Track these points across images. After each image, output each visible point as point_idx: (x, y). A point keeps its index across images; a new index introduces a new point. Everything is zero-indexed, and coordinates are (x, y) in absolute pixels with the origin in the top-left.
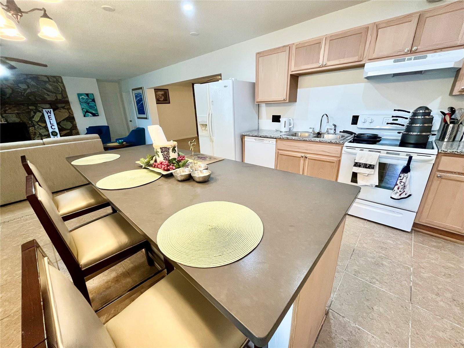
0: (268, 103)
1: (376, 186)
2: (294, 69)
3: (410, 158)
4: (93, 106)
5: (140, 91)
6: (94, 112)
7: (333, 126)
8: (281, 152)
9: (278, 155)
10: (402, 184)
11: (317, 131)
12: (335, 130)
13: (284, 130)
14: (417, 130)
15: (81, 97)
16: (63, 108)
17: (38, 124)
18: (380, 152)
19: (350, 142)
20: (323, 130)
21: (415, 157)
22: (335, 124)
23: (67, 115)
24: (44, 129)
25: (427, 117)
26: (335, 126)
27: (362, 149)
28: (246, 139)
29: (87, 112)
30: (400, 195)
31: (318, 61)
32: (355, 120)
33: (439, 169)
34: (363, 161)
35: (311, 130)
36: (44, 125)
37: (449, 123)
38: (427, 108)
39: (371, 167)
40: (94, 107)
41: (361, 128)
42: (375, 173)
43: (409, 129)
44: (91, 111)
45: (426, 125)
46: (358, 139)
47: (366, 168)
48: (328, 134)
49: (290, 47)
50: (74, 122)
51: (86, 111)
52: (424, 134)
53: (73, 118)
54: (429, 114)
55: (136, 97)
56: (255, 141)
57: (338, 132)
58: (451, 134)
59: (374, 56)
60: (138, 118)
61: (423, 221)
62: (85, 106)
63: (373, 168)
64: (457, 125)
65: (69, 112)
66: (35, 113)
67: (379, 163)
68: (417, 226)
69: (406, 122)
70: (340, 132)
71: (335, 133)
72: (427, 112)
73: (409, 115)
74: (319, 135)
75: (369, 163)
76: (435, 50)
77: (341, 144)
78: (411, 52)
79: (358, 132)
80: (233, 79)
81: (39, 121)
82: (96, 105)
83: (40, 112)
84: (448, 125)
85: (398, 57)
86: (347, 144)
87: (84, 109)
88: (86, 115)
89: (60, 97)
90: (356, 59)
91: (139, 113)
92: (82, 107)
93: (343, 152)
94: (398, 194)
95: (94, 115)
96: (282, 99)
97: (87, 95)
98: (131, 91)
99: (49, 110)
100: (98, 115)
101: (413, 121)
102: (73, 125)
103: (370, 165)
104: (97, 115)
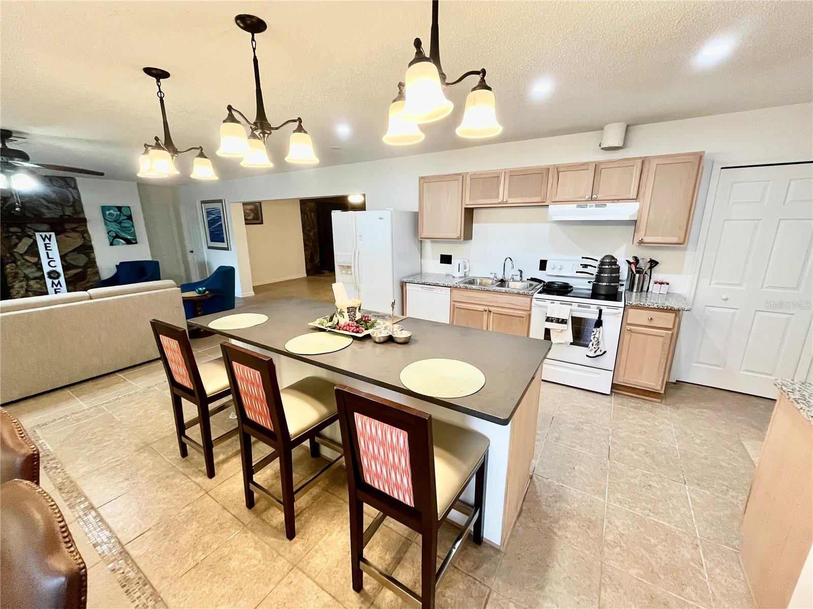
0: (434, 240)
1: (571, 344)
2: (469, 203)
3: (601, 311)
4: (129, 227)
5: (218, 205)
6: (129, 237)
7: (519, 272)
8: (457, 305)
9: (454, 309)
10: (596, 339)
11: (500, 277)
12: (521, 276)
13: (457, 274)
14: (606, 280)
15: (107, 213)
16: (74, 230)
17: (24, 259)
18: (571, 305)
19: (540, 293)
20: (508, 277)
21: (604, 310)
22: (521, 269)
23: (79, 242)
24: (34, 267)
25: (614, 267)
26: (521, 272)
27: (553, 301)
28: (409, 287)
29: (117, 236)
30: (595, 352)
31: (497, 197)
32: (543, 265)
33: (628, 322)
34: (555, 316)
35: (492, 276)
36: (35, 260)
37: (635, 273)
38: (613, 258)
39: (563, 322)
40: (131, 229)
41: (551, 276)
42: (568, 329)
43: (599, 278)
44: (123, 234)
45: (614, 275)
46: (550, 289)
47: (559, 323)
48: (513, 281)
49: (463, 176)
50: (92, 254)
51: (114, 235)
52: (613, 284)
53: (91, 248)
54: (615, 263)
55: (209, 213)
56: (421, 289)
57: (525, 279)
58: (638, 284)
59: (558, 199)
60: (210, 248)
61: (620, 381)
62: (114, 227)
63: (566, 323)
64: (642, 275)
65: (84, 238)
66: (20, 239)
67: (572, 317)
68: (616, 388)
69: (595, 271)
70: (528, 279)
71: (521, 280)
72: (613, 261)
73: (597, 264)
74: (502, 282)
75: (561, 317)
76: (613, 201)
77: (530, 295)
78: (592, 199)
79: (547, 280)
80: (392, 209)
81: (26, 253)
82: (133, 226)
83: (30, 237)
84: (635, 275)
85: (581, 203)
86: (536, 295)
87: (112, 232)
88: (115, 242)
89: (68, 211)
90: (538, 199)
91: (212, 241)
92: (108, 229)
93: (533, 304)
94: (593, 351)
95: (129, 242)
96: (456, 237)
97: (119, 208)
98: (198, 204)
99: (48, 234)
100: (136, 243)
101: (601, 271)
102: (89, 258)
103: (563, 320)
104: (134, 242)
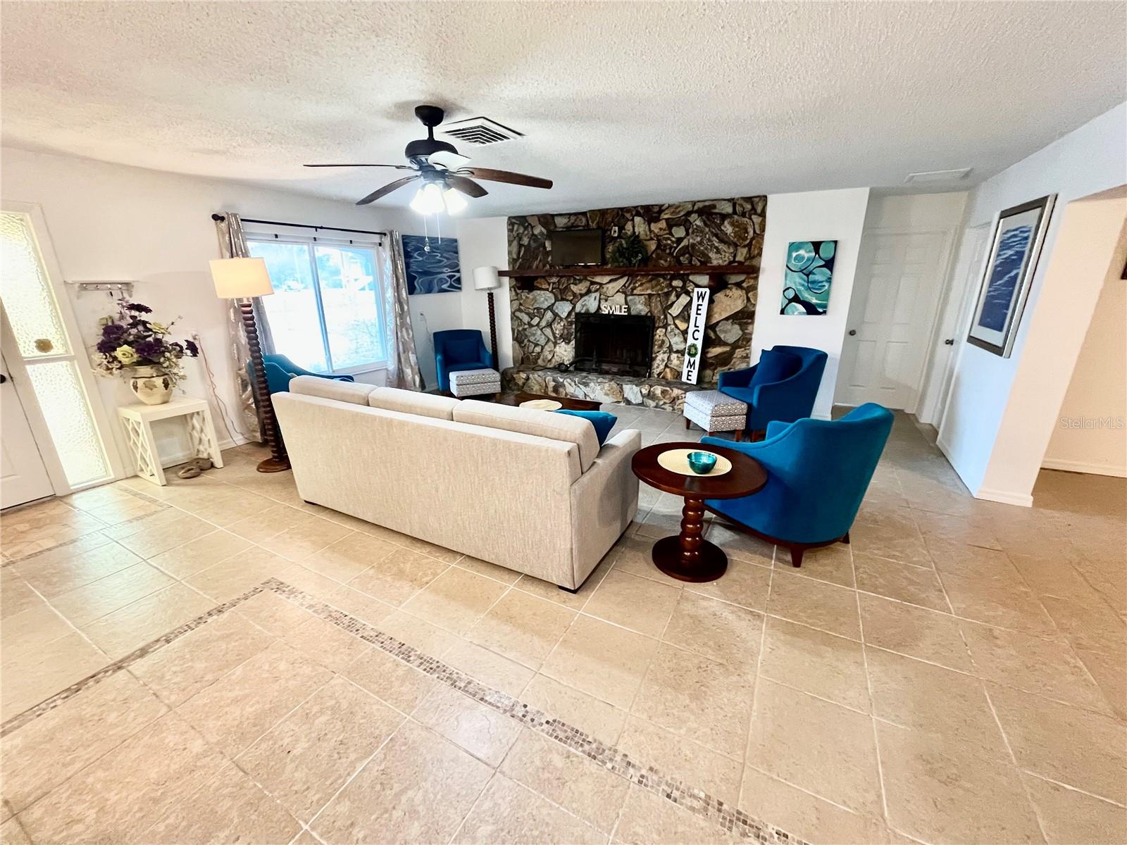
4: (823, 282)
5: (1032, 217)
6: (814, 301)
15: (795, 254)
16: (739, 285)
17: (675, 324)
23: (739, 305)
24: (681, 336)
29: (796, 299)
36: (684, 326)
40: (823, 286)
44: (807, 295)
51: (792, 296)
53: (751, 315)
60: (972, 340)
62: (797, 281)
66: (678, 297)
81: (677, 317)
82: (829, 280)
83: (688, 293)
87: (790, 289)
88: (789, 309)
89: (741, 255)
92: (786, 284)
95: (811, 310)
97: (817, 246)
99: (703, 290)
100: (825, 312)
102: (744, 333)
104: (821, 310)
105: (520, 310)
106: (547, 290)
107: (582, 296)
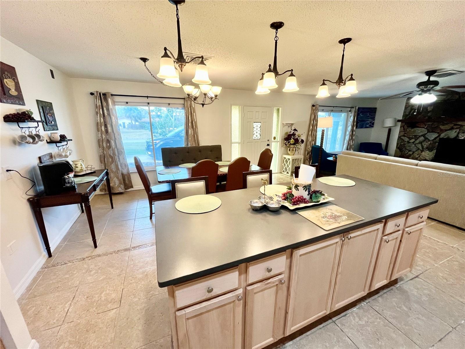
105: (404, 136)
106: (424, 128)
107: (446, 130)
